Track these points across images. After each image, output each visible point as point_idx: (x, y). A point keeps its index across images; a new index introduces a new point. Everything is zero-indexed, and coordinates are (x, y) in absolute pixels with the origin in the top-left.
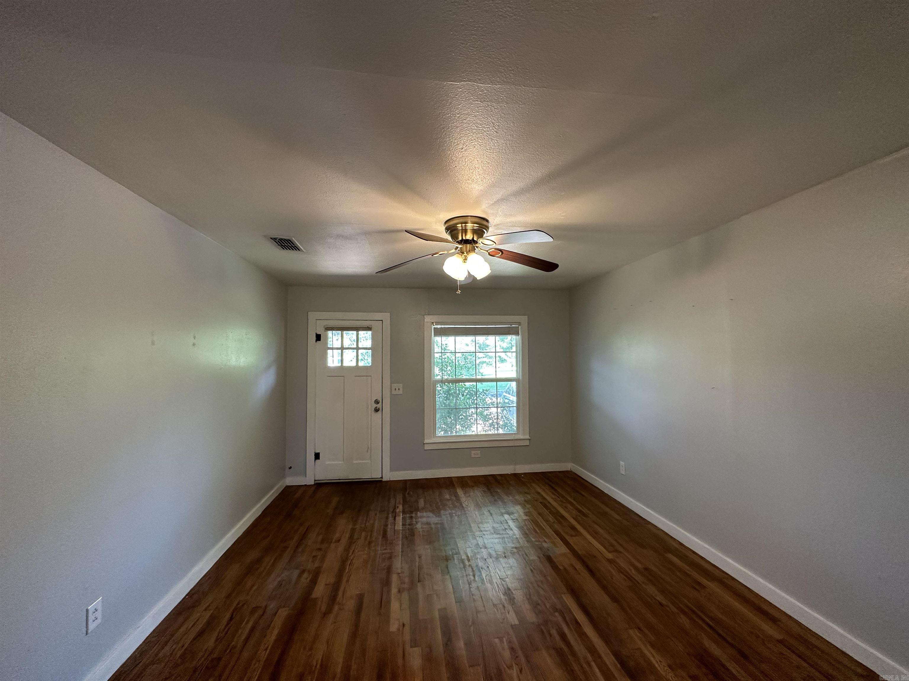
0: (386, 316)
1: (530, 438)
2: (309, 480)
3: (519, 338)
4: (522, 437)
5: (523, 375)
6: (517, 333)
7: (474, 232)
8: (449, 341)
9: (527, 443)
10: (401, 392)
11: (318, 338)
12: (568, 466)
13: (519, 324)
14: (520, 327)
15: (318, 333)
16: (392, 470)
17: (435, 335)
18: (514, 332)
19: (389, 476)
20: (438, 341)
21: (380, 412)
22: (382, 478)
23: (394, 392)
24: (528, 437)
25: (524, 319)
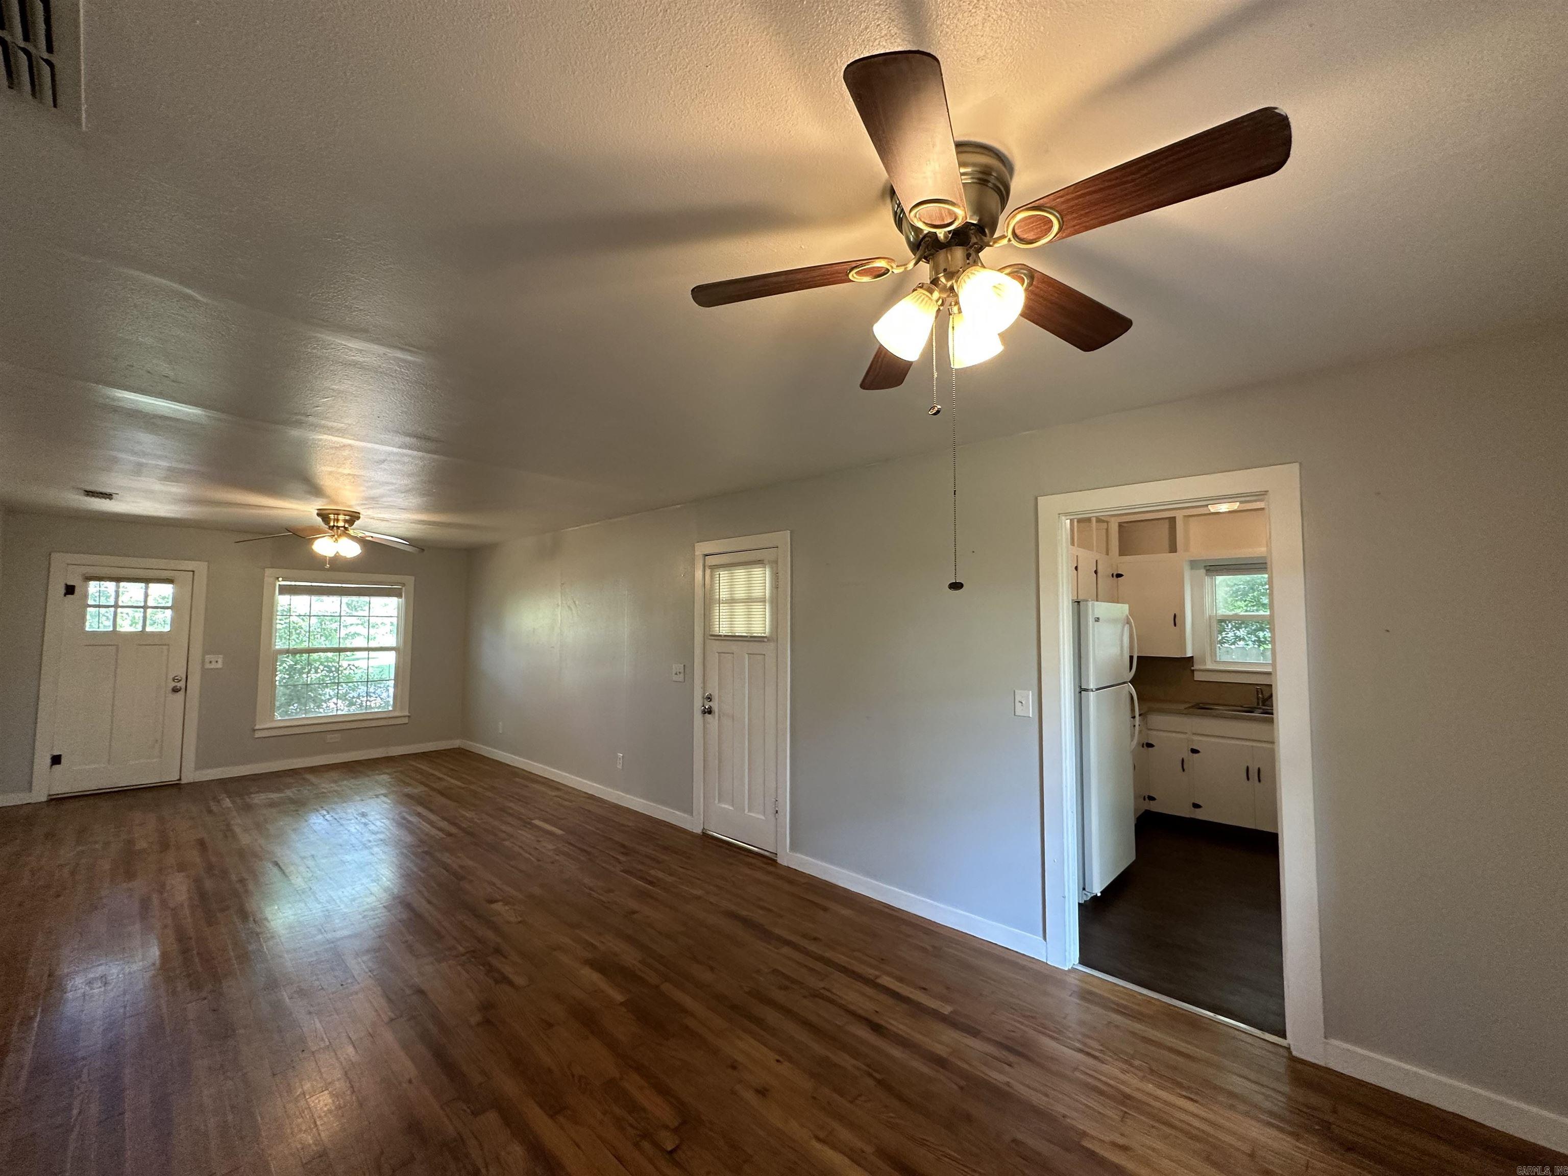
0: (201, 567)
1: (409, 715)
2: (39, 795)
3: (402, 601)
4: (397, 714)
5: (405, 642)
6: (399, 595)
7: (346, 521)
8: (300, 603)
9: (406, 720)
10: (219, 665)
11: (70, 590)
12: (457, 743)
13: (404, 585)
14: (404, 588)
15: (69, 583)
16: (198, 768)
17: (281, 593)
18: (397, 594)
19: (190, 776)
20: (283, 601)
21: (182, 692)
22: (180, 780)
23: (208, 666)
24: (407, 714)
25: (410, 580)
